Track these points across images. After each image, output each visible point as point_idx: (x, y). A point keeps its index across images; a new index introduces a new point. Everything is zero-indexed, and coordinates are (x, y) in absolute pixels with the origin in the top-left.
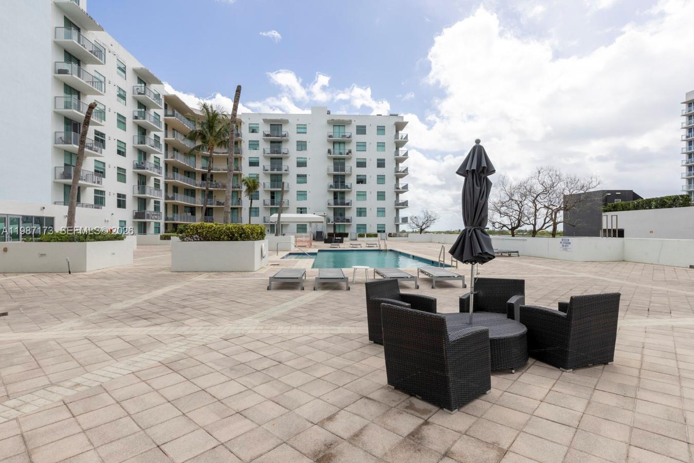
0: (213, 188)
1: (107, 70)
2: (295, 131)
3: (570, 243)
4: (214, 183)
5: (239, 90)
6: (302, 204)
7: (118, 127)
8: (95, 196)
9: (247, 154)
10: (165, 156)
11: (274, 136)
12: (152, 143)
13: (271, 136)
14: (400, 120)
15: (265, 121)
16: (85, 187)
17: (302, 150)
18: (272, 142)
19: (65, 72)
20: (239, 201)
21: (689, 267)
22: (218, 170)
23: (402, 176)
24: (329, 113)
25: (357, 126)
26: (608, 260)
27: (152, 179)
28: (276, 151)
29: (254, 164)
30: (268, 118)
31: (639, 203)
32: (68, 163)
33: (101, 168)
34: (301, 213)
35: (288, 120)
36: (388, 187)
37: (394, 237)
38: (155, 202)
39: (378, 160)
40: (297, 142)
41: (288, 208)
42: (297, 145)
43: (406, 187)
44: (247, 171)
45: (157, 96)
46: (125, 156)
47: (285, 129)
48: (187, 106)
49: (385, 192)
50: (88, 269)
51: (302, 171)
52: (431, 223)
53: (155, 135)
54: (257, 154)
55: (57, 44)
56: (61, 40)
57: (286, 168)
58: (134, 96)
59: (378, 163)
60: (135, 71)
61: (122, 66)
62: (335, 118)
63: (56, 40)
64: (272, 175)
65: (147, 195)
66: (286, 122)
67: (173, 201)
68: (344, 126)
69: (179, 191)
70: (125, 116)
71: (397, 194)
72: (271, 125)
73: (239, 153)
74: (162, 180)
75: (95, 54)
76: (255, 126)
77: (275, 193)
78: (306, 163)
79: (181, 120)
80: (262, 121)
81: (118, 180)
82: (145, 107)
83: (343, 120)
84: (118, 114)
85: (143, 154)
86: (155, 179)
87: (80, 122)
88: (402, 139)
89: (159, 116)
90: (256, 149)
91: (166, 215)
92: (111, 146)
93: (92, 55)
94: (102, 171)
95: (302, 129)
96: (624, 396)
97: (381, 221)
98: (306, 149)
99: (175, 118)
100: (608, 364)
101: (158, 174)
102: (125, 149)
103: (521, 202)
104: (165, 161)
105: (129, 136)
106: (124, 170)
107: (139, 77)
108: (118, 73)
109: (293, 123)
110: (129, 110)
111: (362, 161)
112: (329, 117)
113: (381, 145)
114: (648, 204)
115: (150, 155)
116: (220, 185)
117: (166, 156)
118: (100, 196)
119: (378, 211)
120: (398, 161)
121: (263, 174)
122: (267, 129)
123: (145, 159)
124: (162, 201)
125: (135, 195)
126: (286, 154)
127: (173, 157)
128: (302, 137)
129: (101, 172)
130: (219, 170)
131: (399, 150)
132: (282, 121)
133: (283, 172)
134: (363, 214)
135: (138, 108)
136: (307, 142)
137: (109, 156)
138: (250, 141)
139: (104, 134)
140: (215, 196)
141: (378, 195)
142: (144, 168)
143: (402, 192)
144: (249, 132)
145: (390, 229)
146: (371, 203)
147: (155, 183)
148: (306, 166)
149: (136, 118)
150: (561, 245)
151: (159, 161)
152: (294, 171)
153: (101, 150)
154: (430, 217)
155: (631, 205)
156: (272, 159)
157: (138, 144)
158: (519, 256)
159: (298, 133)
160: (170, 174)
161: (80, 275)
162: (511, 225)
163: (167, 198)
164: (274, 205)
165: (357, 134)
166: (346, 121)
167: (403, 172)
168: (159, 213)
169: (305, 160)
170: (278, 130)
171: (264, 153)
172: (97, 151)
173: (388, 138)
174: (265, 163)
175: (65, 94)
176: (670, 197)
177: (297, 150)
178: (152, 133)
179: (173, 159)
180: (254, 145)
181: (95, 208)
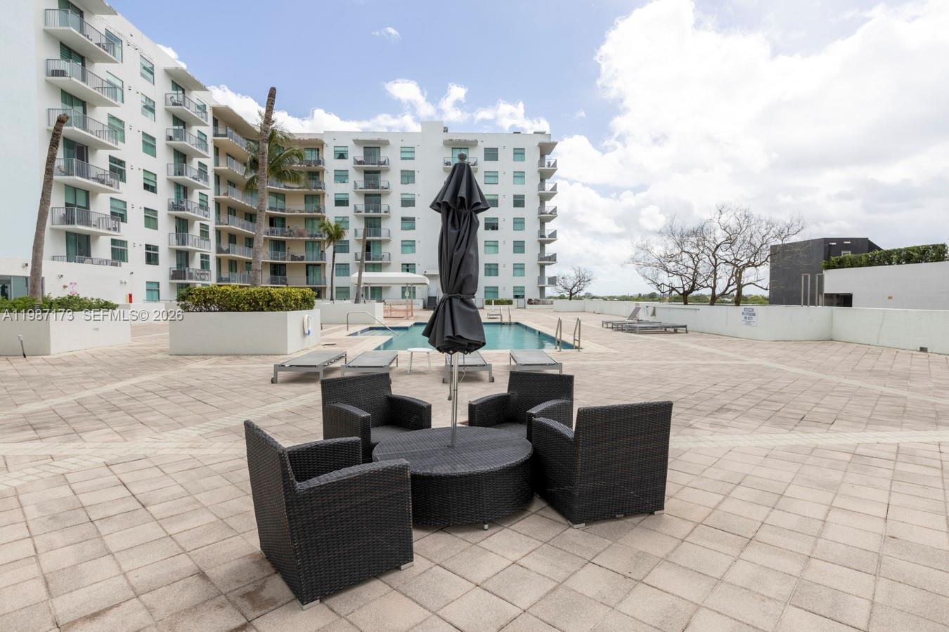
0: (286, 236)
1: (124, 70)
2: (399, 155)
3: (754, 315)
4: (287, 230)
5: (272, 94)
6: (409, 258)
7: (145, 151)
8: (112, 249)
9: (332, 188)
10: (215, 191)
11: (369, 164)
12: (195, 174)
13: (364, 164)
14: (546, 140)
15: (357, 142)
16: (97, 235)
17: (408, 183)
18: (366, 172)
19: (61, 73)
20: (321, 254)
21: (919, 349)
22: (291, 212)
23: (549, 220)
24: (446, 130)
25: (485, 149)
26: (809, 339)
27: (197, 224)
28: (373, 185)
29: (342, 202)
30: (361, 138)
31: (875, 257)
32: (71, 202)
33: (121, 210)
34: (408, 271)
35: (388, 141)
36: (529, 235)
37: (535, 304)
38: (202, 256)
39: (515, 196)
40: (402, 171)
41: (390, 264)
42: (402, 176)
43: (554, 235)
44: (332, 213)
45: (202, 108)
46: (156, 193)
47: (384, 154)
48: (246, 122)
49: (524, 242)
50: (52, 352)
51: (408, 212)
52: (584, 285)
53: (200, 163)
54: (346, 189)
55: (49, 34)
56: (56, 28)
57: (386, 209)
58: (167, 107)
59: (514, 201)
60: (168, 72)
61: (148, 66)
62: (455, 138)
63: (47, 28)
64: (366, 218)
65: (189, 247)
66: (386, 143)
67: (228, 255)
68: (468, 148)
69: (237, 242)
70: (154, 136)
71: (542, 245)
72: (365, 148)
73: (321, 188)
74: (212, 224)
75: (103, 48)
76: (343, 149)
77: (372, 243)
78: (414, 202)
79: (237, 142)
80: (353, 143)
81: (146, 226)
82: (184, 124)
83: (465, 140)
84: (143, 133)
85: (183, 190)
86: (201, 224)
87: (87, 145)
88: (549, 166)
89: (206, 136)
90: (344, 182)
91: (220, 274)
92: (134, 178)
93: (100, 48)
94: (122, 213)
95: (408, 153)
96: (626, 577)
97: (519, 282)
98: (414, 182)
99: (227, 138)
100: (654, 514)
101: (204, 218)
102: (156, 183)
103: (697, 255)
104: (215, 199)
105: (162, 164)
106: (155, 212)
107: (175, 81)
108: (142, 75)
109: (396, 144)
110: (160, 127)
111: (493, 198)
112: (446, 137)
113: (519, 176)
114: (887, 258)
115: (192, 191)
116: (295, 232)
117: (218, 193)
118: (119, 247)
119: (514, 269)
120: (543, 198)
121: (354, 217)
122: (359, 154)
123: (186, 196)
124: (213, 255)
125: (171, 247)
126: (386, 188)
127: (226, 194)
128: (408, 165)
129: (121, 215)
130: (294, 212)
131: (544, 182)
132: (379, 141)
133: (383, 214)
134: (493, 272)
135: (174, 125)
136: (416, 173)
137: (131, 192)
138: (335, 171)
139: (124, 162)
140: (289, 248)
141: (514, 246)
142: (183, 209)
143: (549, 242)
144: (335, 158)
145: (532, 293)
146: (505, 257)
147: (201, 230)
148: (414, 206)
149: (170, 138)
150: (744, 316)
151: (207, 199)
152: (398, 212)
153: (118, 184)
154: (584, 277)
155: (864, 259)
156: (366, 195)
157: (175, 175)
158: (687, 332)
159: (403, 159)
160: (224, 218)
161: (38, 360)
162: (683, 288)
163: (219, 250)
164: (370, 260)
165: (485, 160)
166: (469, 141)
167: (550, 213)
168: (207, 272)
169: (413, 197)
170: (375, 155)
171: (355, 188)
172: (111, 186)
173: (530, 165)
174: (357, 202)
175: (64, 105)
176: (918, 248)
177: (402, 183)
178: (195, 161)
179: (226, 197)
180: (341, 176)
181: (112, 265)
